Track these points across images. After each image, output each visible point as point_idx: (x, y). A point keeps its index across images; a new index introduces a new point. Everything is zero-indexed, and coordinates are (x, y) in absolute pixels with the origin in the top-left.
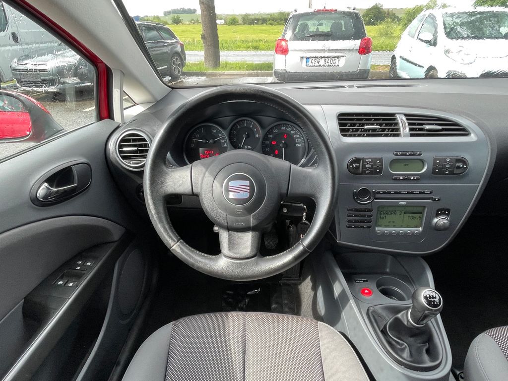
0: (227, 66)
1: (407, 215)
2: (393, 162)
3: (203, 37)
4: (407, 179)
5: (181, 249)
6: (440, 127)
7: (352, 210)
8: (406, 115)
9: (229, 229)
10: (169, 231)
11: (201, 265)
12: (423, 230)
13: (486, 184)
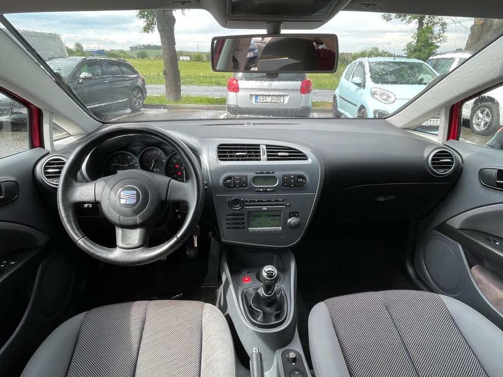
0: (188, 99)
1: (270, 218)
2: (255, 179)
3: (165, 73)
4: (265, 191)
5: (84, 242)
6: (287, 154)
7: (229, 215)
8: (267, 145)
9: (123, 226)
10: (76, 230)
11: (99, 254)
12: (282, 229)
13: (320, 194)
